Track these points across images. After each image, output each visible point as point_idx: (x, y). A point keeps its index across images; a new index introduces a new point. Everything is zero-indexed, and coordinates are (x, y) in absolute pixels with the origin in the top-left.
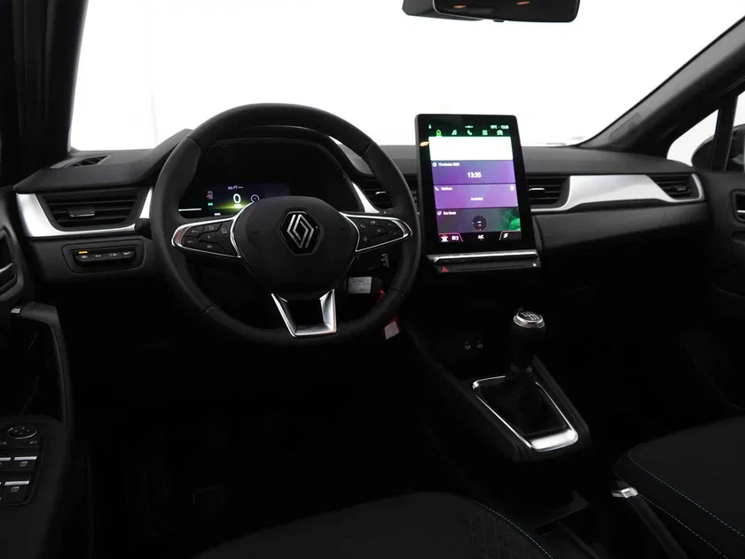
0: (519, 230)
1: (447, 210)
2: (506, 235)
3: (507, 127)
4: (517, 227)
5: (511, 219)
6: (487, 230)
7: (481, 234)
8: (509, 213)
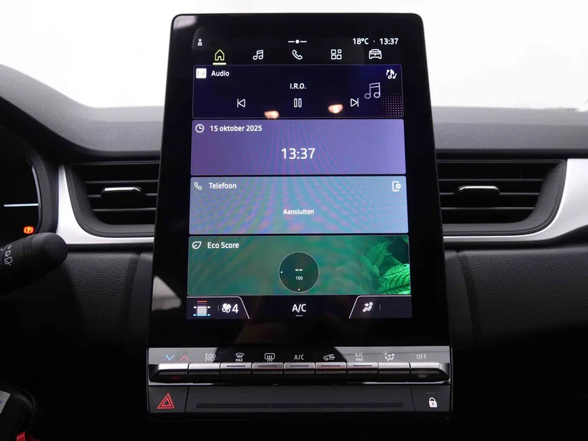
0: (407, 292)
1: (216, 237)
2: (368, 307)
3: (394, 41)
4: (403, 287)
5: (386, 265)
6: (317, 290)
7: (298, 300)
8: (382, 248)
